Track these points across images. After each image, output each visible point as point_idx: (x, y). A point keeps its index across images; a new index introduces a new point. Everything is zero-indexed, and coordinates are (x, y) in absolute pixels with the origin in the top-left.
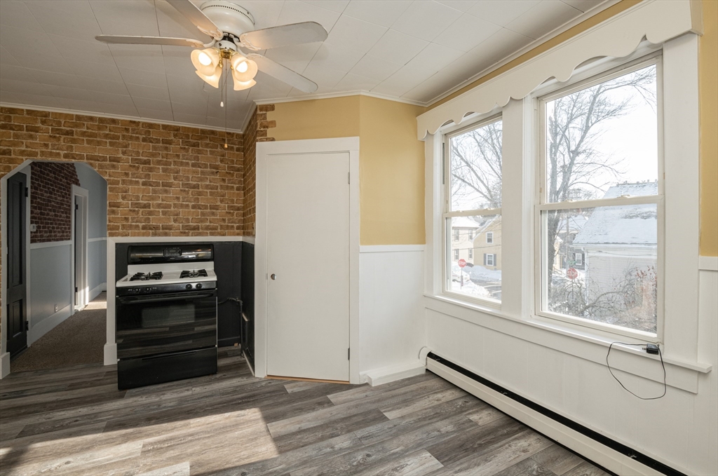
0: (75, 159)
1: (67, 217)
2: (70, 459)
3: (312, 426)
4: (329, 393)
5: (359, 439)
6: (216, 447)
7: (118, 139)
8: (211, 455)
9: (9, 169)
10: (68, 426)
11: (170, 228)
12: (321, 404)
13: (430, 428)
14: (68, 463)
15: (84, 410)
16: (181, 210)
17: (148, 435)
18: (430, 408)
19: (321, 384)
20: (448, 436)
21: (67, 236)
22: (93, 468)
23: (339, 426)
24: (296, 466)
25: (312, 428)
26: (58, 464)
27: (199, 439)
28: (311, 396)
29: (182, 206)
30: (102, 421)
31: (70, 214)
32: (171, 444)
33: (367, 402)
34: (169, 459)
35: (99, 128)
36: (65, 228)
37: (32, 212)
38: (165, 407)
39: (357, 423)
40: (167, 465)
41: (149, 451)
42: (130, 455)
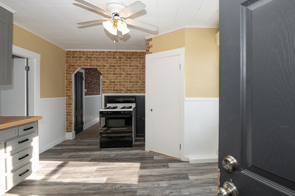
0: (92, 66)
1: (99, 87)
2: (76, 168)
3: (156, 174)
4: (169, 162)
5: (172, 184)
6: (118, 174)
7: (105, 58)
8: (115, 177)
9: (74, 71)
10: (81, 158)
11: (121, 90)
12: (164, 166)
13: (207, 188)
14: (75, 169)
15: (88, 153)
16: (125, 83)
17: (100, 165)
18: (212, 179)
19: (168, 158)
20: (214, 193)
21: (99, 93)
22: (80, 172)
23: (166, 177)
24: (141, 189)
25: (155, 175)
26: (72, 169)
27: (115, 170)
28: (162, 162)
29: (126, 82)
30: (91, 157)
31: (100, 86)
32: (105, 170)
33: (184, 170)
34: (102, 175)
35: (99, 55)
36: (98, 91)
37: (85, 85)
38: (111, 156)
39: (175, 178)
40: (100, 177)
41: (98, 171)
42: (92, 171)
